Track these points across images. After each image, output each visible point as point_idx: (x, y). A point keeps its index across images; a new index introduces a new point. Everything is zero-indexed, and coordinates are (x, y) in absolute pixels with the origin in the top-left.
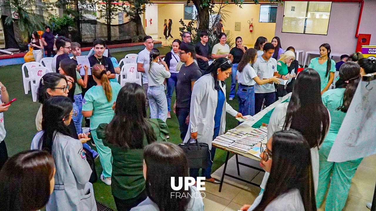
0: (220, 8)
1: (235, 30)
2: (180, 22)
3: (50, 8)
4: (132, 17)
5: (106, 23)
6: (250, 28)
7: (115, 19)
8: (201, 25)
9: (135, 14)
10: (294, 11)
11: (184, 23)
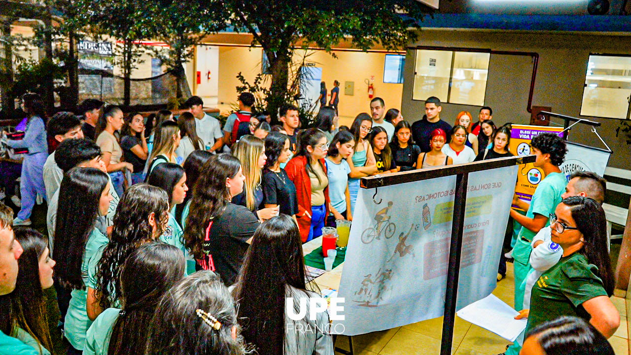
0: (305, 57)
1: (346, 94)
2: (237, 77)
3: (23, 48)
4: (169, 67)
5: (123, 76)
6: (368, 91)
7: (137, 68)
8: (274, 83)
9: (176, 62)
10: (435, 65)
11: (244, 79)
